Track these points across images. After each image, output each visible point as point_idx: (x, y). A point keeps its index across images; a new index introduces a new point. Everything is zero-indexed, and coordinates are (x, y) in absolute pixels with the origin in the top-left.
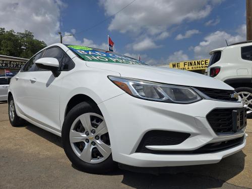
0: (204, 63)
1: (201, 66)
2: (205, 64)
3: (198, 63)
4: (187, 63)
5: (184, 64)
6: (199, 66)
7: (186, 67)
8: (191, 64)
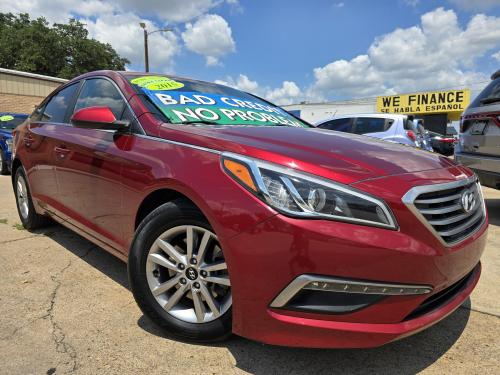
0: (454, 97)
1: (446, 103)
2: (457, 101)
3: (442, 98)
4: (416, 98)
5: (410, 100)
6: (442, 104)
7: (414, 105)
8: (425, 100)
